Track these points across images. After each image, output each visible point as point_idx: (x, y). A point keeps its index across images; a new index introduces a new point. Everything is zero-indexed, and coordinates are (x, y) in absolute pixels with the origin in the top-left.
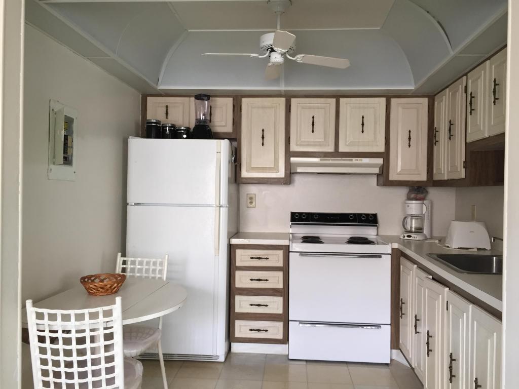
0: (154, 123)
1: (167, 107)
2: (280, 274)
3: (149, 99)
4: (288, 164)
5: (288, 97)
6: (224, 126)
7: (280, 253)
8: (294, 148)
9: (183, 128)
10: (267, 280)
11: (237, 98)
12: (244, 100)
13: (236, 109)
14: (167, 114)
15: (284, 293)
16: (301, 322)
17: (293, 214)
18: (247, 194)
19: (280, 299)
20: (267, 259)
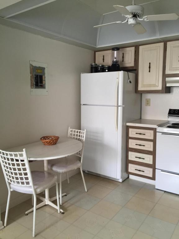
0: (94, 65)
1: (103, 56)
2: (152, 143)
3: (96, 53)
4: (164, 82)
5: (165, 42)
6: (130, 63)
7: (152, 132)
8: (168, 72)
9: (106, 66)
10: (144, 146)
11: (137, 47)
12: (141, 47)
13: (136, 53)
14: (103, 60)
15: (153, 153)
16: (162, 171)
17: (170, 110)
18: (146, 99)
19: (151, 157)
20: (144, 134)
